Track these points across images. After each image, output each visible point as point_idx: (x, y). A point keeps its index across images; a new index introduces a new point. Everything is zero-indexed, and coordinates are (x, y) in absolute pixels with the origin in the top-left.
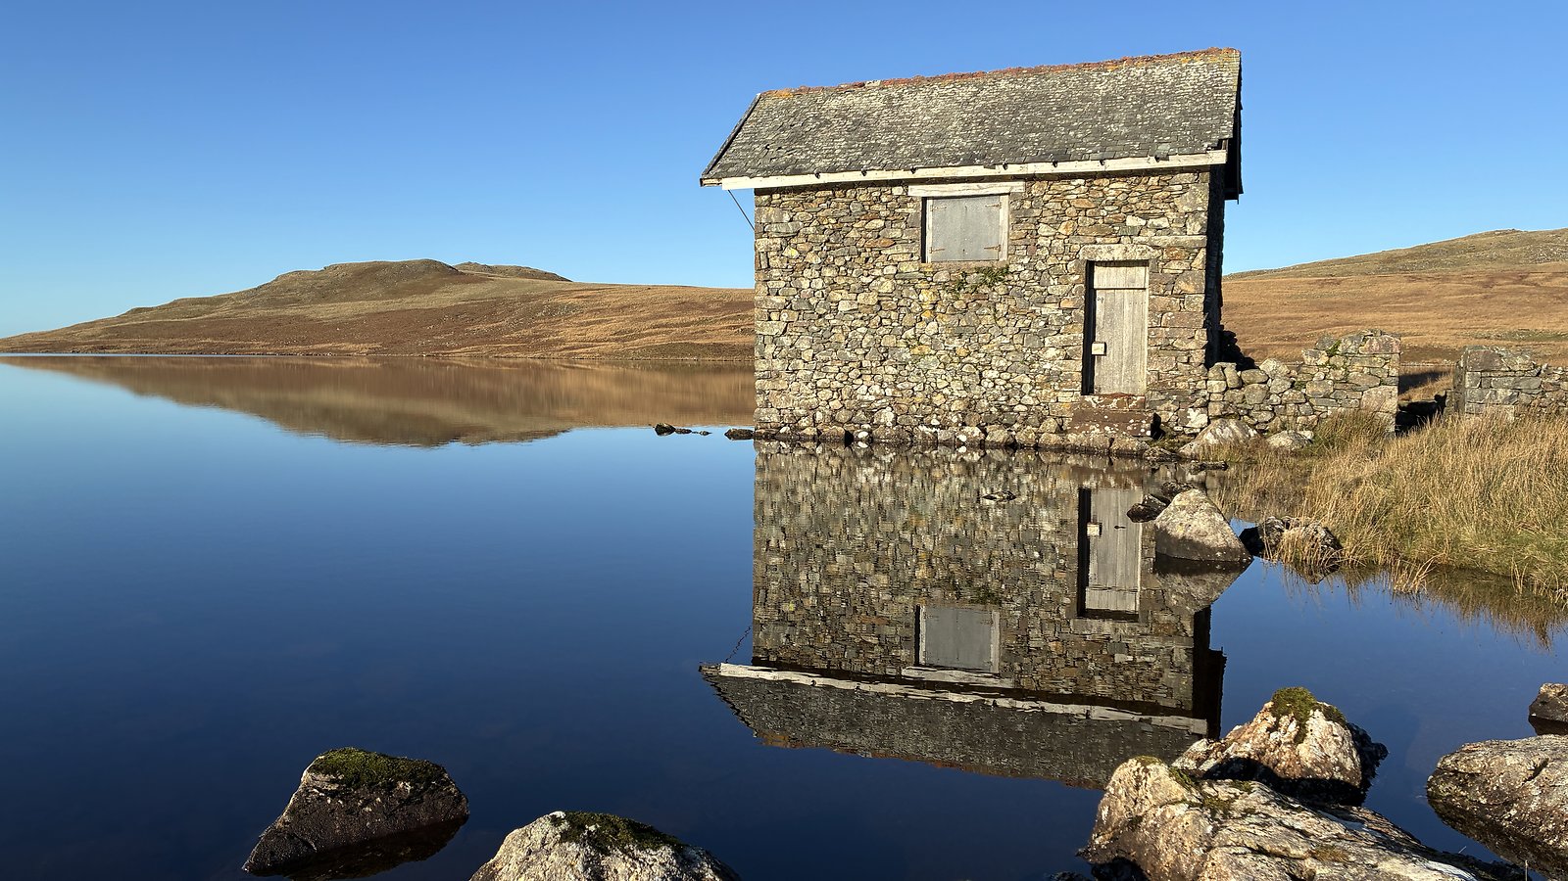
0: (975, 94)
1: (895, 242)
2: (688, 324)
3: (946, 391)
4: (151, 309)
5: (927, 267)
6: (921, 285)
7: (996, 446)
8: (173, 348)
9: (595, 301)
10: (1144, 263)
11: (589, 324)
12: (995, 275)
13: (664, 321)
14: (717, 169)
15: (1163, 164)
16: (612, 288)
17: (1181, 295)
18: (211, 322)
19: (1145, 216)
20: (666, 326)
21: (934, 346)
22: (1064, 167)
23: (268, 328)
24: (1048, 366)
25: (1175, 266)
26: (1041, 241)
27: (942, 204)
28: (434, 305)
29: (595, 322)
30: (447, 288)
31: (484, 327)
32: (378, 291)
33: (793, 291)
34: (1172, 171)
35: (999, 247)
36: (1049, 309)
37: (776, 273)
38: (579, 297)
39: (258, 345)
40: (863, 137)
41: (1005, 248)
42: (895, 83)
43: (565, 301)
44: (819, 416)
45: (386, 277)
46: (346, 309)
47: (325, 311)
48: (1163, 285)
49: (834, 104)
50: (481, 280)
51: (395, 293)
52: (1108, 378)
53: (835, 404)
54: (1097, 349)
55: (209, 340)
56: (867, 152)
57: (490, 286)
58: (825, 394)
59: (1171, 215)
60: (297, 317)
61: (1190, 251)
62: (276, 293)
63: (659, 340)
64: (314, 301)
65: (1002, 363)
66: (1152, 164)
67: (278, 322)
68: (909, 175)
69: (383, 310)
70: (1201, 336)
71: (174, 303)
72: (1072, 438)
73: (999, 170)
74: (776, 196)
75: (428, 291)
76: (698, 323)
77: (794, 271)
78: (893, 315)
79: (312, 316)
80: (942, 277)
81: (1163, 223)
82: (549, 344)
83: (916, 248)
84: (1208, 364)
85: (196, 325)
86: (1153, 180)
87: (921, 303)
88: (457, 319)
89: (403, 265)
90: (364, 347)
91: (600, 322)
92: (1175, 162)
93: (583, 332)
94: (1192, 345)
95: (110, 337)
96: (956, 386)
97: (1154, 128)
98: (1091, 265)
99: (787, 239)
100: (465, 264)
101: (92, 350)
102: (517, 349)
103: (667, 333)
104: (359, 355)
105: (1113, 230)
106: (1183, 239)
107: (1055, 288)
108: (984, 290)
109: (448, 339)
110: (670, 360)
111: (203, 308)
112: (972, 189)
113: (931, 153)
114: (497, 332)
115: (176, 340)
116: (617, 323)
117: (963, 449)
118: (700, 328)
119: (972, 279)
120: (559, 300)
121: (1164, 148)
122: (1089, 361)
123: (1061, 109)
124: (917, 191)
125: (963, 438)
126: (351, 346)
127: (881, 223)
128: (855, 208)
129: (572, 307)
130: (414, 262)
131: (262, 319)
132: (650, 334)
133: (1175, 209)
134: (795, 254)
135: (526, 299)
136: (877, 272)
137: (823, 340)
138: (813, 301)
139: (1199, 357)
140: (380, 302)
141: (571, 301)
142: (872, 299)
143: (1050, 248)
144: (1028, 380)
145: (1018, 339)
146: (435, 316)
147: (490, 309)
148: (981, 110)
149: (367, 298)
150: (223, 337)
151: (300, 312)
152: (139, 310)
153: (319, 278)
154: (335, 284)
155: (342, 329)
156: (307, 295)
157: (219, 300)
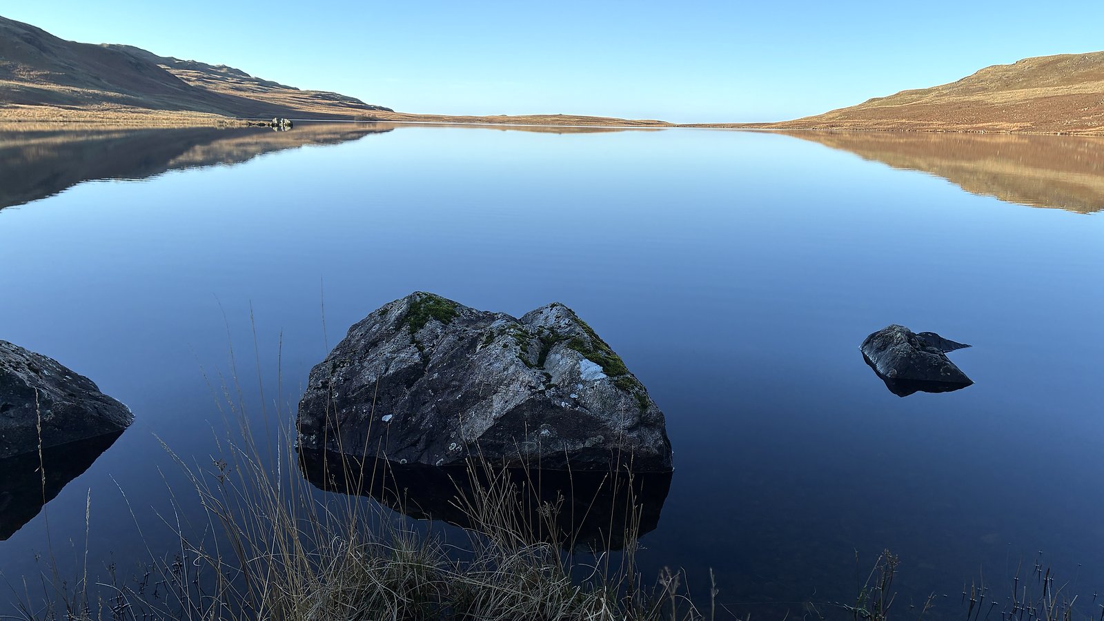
4: (882, 99)
8: (875, 127)
18: (912, 108)
28: (1098, 90)
32: (1054, 79)
39: (936, 124)
45: (1065, 67)
46: (1019, 94)
47: (1000, 97)
51: (1070, 81)
55: (904, 121)
60: (977, 102)
64: (998, 89)
67: (960, 106)
79: (989, 101)
85: (902, 109)
89: (1084, 56)
95: (842, 119)
111: (914, 96)
126: (1005, 125)
131: (949, 104)
140: (1051, 89)
146: (1095, 99)
149: (1043, 86)
150: (915, 118)
151: (982, 98)
152: (874, 100)
153: (1009, 71)
154: (1021, 74)
155: (1006, 112)
156: (993, 85)
157: (930, 91)
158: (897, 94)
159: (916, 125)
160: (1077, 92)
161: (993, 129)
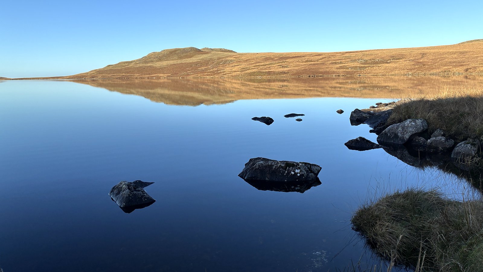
2: (265, 65)
4: (113, 65)
8: (112, 77)
9: (239, 58)
11: (235, 66)
13: (258, 64)
16: (245, 54)
18: (126, 69)
20: (258, 66)
23: (141, 70)
28: (191, 61)
30: (196, 56)
31: (203, 68)
32: (176, 57)
38: (234, 58)
39: (136, 75)
43: (230, 59)
45: (179, 53)
46: (165, 63)
47: (158, 64)
50: (207, 53)
51: (181, 58)
55: (123, 74)
57: (209, 55)
60: (150, 66)
62: (145, 60)
64: (157, 61)
67: (144, 68)
75: (191, 57)
76: (269, 64)
79: (154, 66)
82: (220, 73)
85: (122, 69)
88: (195, 67)
89: (184, 49)
90: (166, 75)
91: (238, 65)
93: (232, 69)
95: (97, 74)
100: (204, 48)
103: (258, 68)
104: (164, 78)
109: (191, 72)
111: (126, 64)
114: (207, 69)
116: (243, 65)
118: (269, 66)
120: (228, 59)
126: (162, 75)
129: (231, 61)
130: (188, 48)
131: (140, 67)
132: (252, 69)
135: (219, 59)
140: (175, 61)
141: (232, 59)
146: (190, 65)
147: (206, 62)
149: (172, 60)
150: (128, 73)
151: (151, 65)
152: (109, 66)
153: (160, 54)
154: (164, 56)
155: (161, 70)
156: (155, 60)
157: (132, 62)
158: (119, 63)
159: (129, 76)
160: (184, 62)
161: (158, 77)
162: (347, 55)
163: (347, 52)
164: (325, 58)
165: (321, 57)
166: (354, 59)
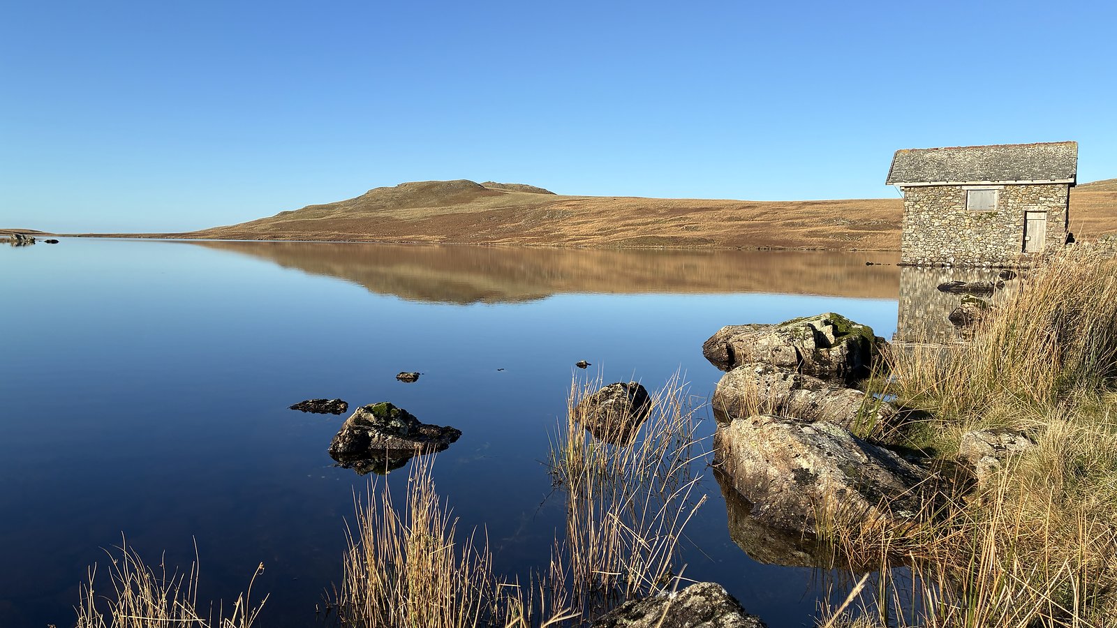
0: (982, 154)
1: (956, 203)
2: (647, 224)
3: (974, 252)
4: (293, 212)
5: (968, 212)
6: (965, 217)
7: (996, 267)
9: (580, 208)
10: (1045, 212)
11: (579, 224)
12: (992, 215)
13: (630, 222)
14: (890, 180)
15: (1053, 182)
16: (589, 199)
17: (1058, 222)
18: (332, 221)
19: (1046, 197)
20: (632, 225)
21: (970, 237)
22: (1018, 182)
23: (373, 225)
24: (1010, 243)
25: (1055, 213)
26: (1009, 204)
27: (973, 192)
28: (473, 210)
29: (583, 223)
30: (480, 199)
31: (509, 225)
32: (435, 201)
33: (917, 219)
34: (1056, 184)
35: (994, 206)
36: (1012, 226)
37: (911, 213)
38: (569, 206)
39: (367, 236)
40: (943, 169)
41: (996, 207)
42: (950, 148)
43: (560, 208)
44: (926, 260)
45: (438, 191)
46: (417, 213)
47: (404, 214)
48: (1050, 217)
49: (928, 156)
50: (501, 194)
51: (447, 203)
52: (1031, 247)
53: (933, 256)
54: (1027, 238)
55: (336, 232)
56: (946, 174)
57: (506, 198)
58: (928, 253)
59: (1055, 197)
60: (387, 218)
61: (1061, 208)
62: (372, 201)
63: (631, 234)
64: (394, 208)
65: (994, 242)
66: (1050, 182)
67: (376, 221)
68: (964, 183)
69: (439, 214)
70: (1065, 235)
71: (306, 209)
72: (1022, 264)
73: (996, 183)
74: (912, 188)
75: (468, 201)
76: (653, 223)
77: (918, 212)
78: (955, 227)
79: (397, 217)
80: (974, 215)
81: (1052, 199)
82: (558, 237)
83: (964, 206)
84: (1066, 244)
85: (326, 222)
86: (1049, 186)
87: (965, 223)
88: (492, 219)
89: (449, 184)
90: (436, 238)
91: (586, 223)
92: (1056, 182)
93: (577, 229)
94: (1061, 237)
95: (276, 230)
96: (977, 250)
97: (1049, 169)
98: (1026, 212)
99: (916, 202)
100: (487, 183)
101: (270, 238)
102: (538, 240)
103: (634, 229)
104: (434, 242)
105: (1035, 201)
106: (1059, 204)
107: (1014, 219)
108: (989, 219)
109: (490, 233)
110: (645, 247)
111: (325, 211)
112: (986, 187)
113: (970, 176)
114: (519, 228)
115: (316, 232)
116: (598, 223)
117: (984, 269)
118: (656, 226)
119: (984, 216)
120: (555, 207)
121: (1053, 177)
122: (1024, 242)
123: (1015, 161)
124: (964, 188)
125: (984, 265)
126: (427, 237)
127: (952, 198)
128: (942, 192)
129: (565, 212)
130: (456, 181)
131: (365, 219)
132: (621, 231)
133: (1056, 195)
134: (919, 207)
135: (532, 207)
136: (949, 213)
137: (928, 235)
138: (925, 222)
139: (1063, 241)
140: (437, 208)
141: (565, 208)
142: (947, 222)
143: (1012, 207)
144: (1003, 248)
145: (1000, 235)
146: (475, 218)
147: (511, 213)
148: (985, 160)
149: (428, 206)
150: (344, 230)
151: (388, 214)
152: (285, 213)
153: (396, 192)
154: (406, 196)
155: (417, 226)
156: (389, 204)
157: (333, 206)
160: (458, 212)
161: (419, 241)
162: (808, 208)
163: (805, 203)
164: (766, 213)
165: (756, 211)
166: (827, 218)
